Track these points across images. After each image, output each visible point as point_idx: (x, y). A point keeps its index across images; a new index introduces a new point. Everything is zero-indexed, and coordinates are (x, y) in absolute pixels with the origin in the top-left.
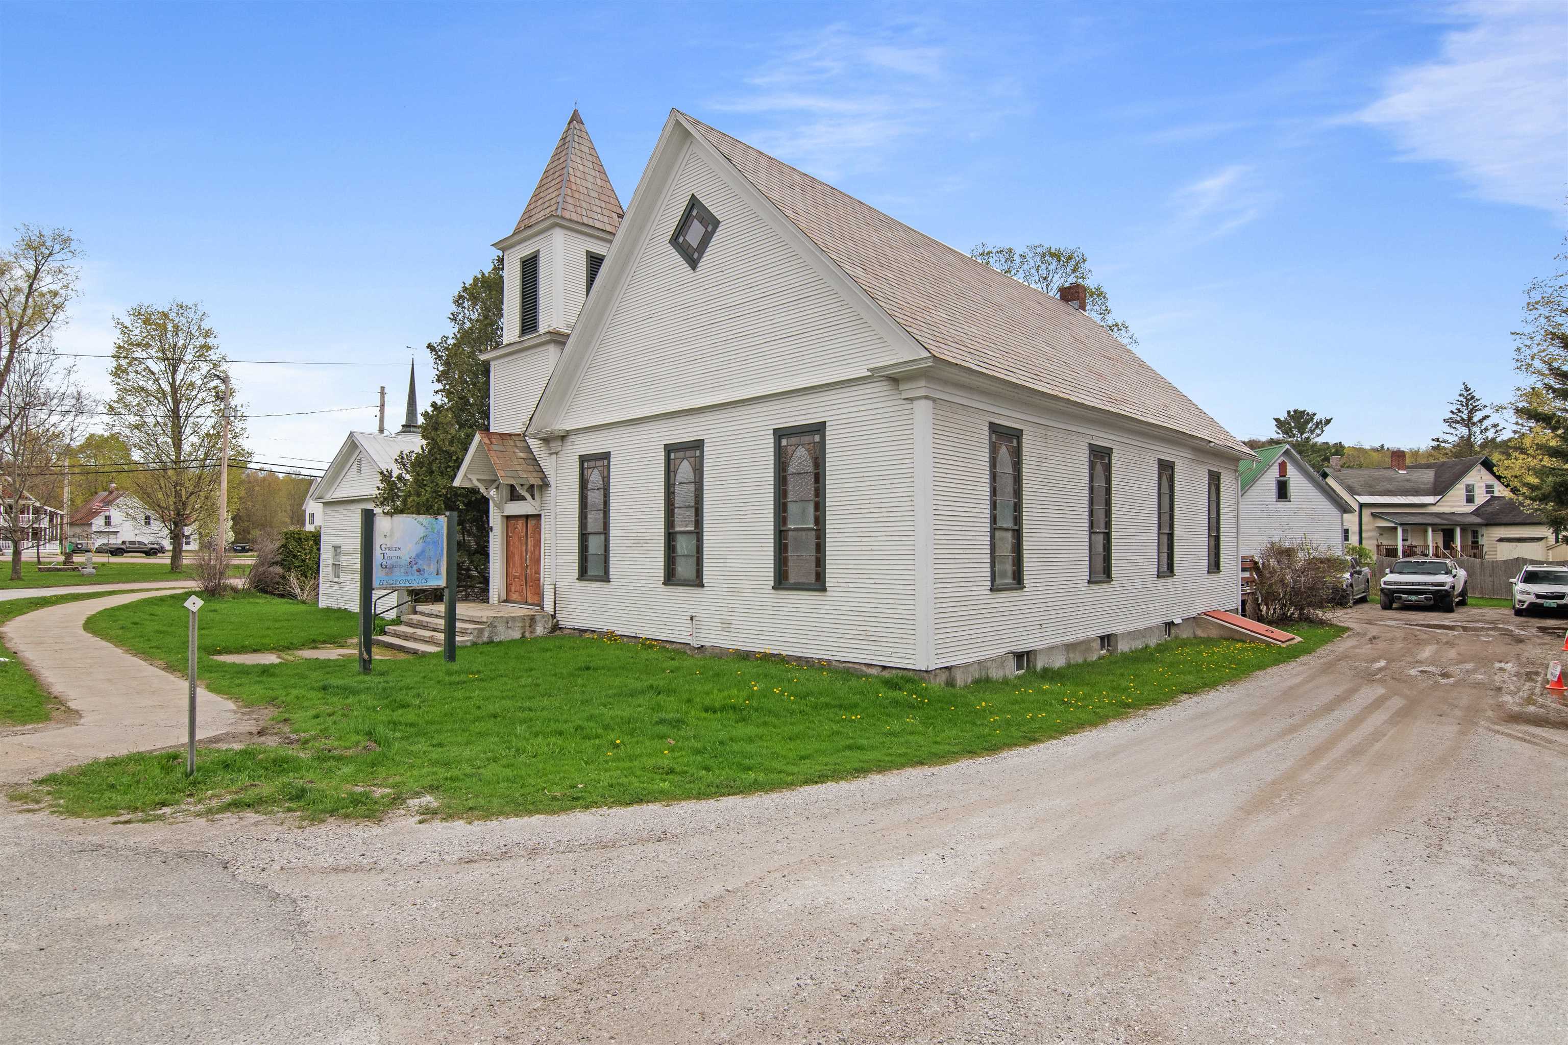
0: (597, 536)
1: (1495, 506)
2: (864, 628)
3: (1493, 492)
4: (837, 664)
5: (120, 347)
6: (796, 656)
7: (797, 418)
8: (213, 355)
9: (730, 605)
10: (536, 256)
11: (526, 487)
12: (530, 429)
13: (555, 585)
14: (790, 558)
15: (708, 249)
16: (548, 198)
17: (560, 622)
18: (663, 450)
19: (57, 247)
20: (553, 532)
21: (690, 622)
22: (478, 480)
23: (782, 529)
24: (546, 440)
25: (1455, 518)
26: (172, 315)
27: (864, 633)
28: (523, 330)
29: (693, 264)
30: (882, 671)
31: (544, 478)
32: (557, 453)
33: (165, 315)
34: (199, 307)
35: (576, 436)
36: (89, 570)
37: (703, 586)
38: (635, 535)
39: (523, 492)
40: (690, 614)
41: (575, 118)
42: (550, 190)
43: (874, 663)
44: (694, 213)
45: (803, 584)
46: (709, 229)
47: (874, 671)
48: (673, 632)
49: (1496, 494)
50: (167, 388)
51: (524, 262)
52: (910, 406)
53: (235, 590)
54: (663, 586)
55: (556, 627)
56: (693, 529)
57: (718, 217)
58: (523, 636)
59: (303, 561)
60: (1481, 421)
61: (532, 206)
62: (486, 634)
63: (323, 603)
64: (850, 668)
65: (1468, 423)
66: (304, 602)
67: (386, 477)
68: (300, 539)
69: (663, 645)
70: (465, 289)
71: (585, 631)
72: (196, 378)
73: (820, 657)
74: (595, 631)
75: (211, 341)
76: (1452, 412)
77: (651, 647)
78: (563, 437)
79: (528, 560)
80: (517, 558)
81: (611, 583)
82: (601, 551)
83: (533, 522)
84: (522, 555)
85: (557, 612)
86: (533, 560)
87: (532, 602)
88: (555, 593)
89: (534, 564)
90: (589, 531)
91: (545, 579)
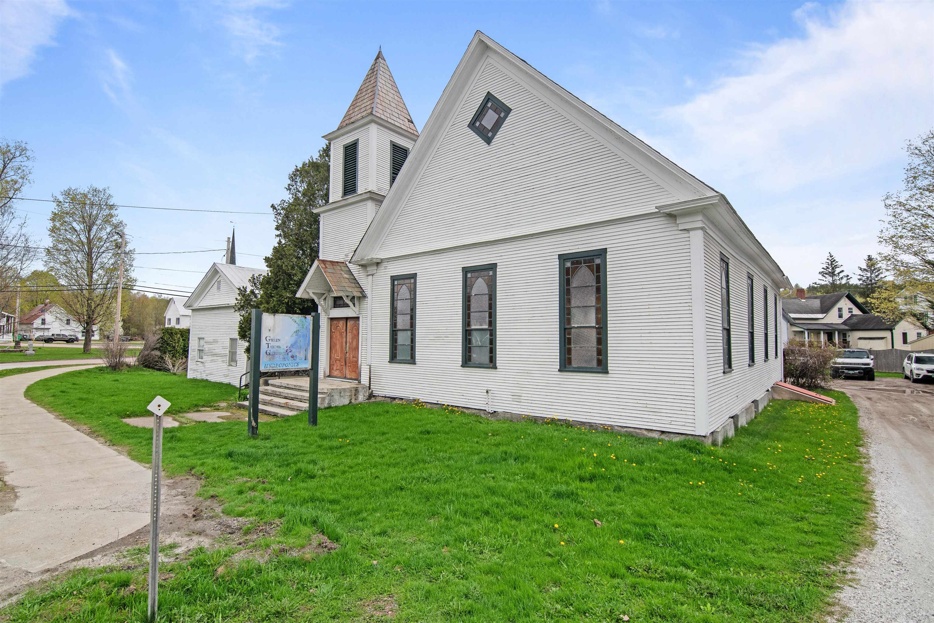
0: (405, 332)
1: (855, 320)
2: (645, 402)
3: (852, 312)
4: (619, 429)
5: (55, 214)
6: (581, 422)
7: (580, 247)
8: (114, 221)
9: (519, 383)
10: (356, 143)
11: (350, 298)
12: (354, 258)
13: (370, 366)
14: (573, 349)
15: (501, 129)
16: (363, 106)
17: (374, 392)
18: (461, 271)
19: (18, 154)
20: (369, 329)
21: (486, 394)
22: (313, 293)
23: (567, 327)
24: (364, 266)
25: (834, 326)
26: (90, 196)
27: (645, 406)
28: (345, 193)
29: (489, 141)
30: (660, 435)
31: (362, 292)
32: (372, 275)
33: (85, 196)
34: (107, 191)
35: (389, 263)
36: (31, 352)
37: (496, 368)
38: (438, 331)
39: (348, 301)
40: (486, 388)
41: (379, 56)
42: (365, 101)
43: (654, 429)
44: (489, 105)
45: (586, 368)
46: (502, 115)
47: (656, 435)
48: (470, 401)
49: (854, 313)
50: (85, 240)
51: (346, 148)
52: (687, 235)
53: (128, 366)
54: (461, 368)
55: (371, 396)
56: (487, 327)
57: (510, 107)
58: (350, 402)
59: (174, 347)
60: (839, 274)
61: (351, 112)
62: (327, 401)
63: (190, 375)
64: (632, 432)
65: (832, 274)
66: (175, 374)
67: (242, 291)
68: (172, 333)
69: (463, 411)
70: (297, 170)
71: (394, 399)
72: (103, 234)
73: (603, 423)
74: (402, 399)
75: (113, 212)
76: (823, 268)
77: (453, 412)
78: (378, 264)
79: (348, 348)
80: (338, 347)
81: (416, 365)
82: (408, 342)
83: (352, 322)
84: (342, 345)
85: (371, 384)
86: (351, 348)
87: (350, 377)
88: (370, 372)
89: (352, 351)
90: (398, 328)
91: (362, 362)
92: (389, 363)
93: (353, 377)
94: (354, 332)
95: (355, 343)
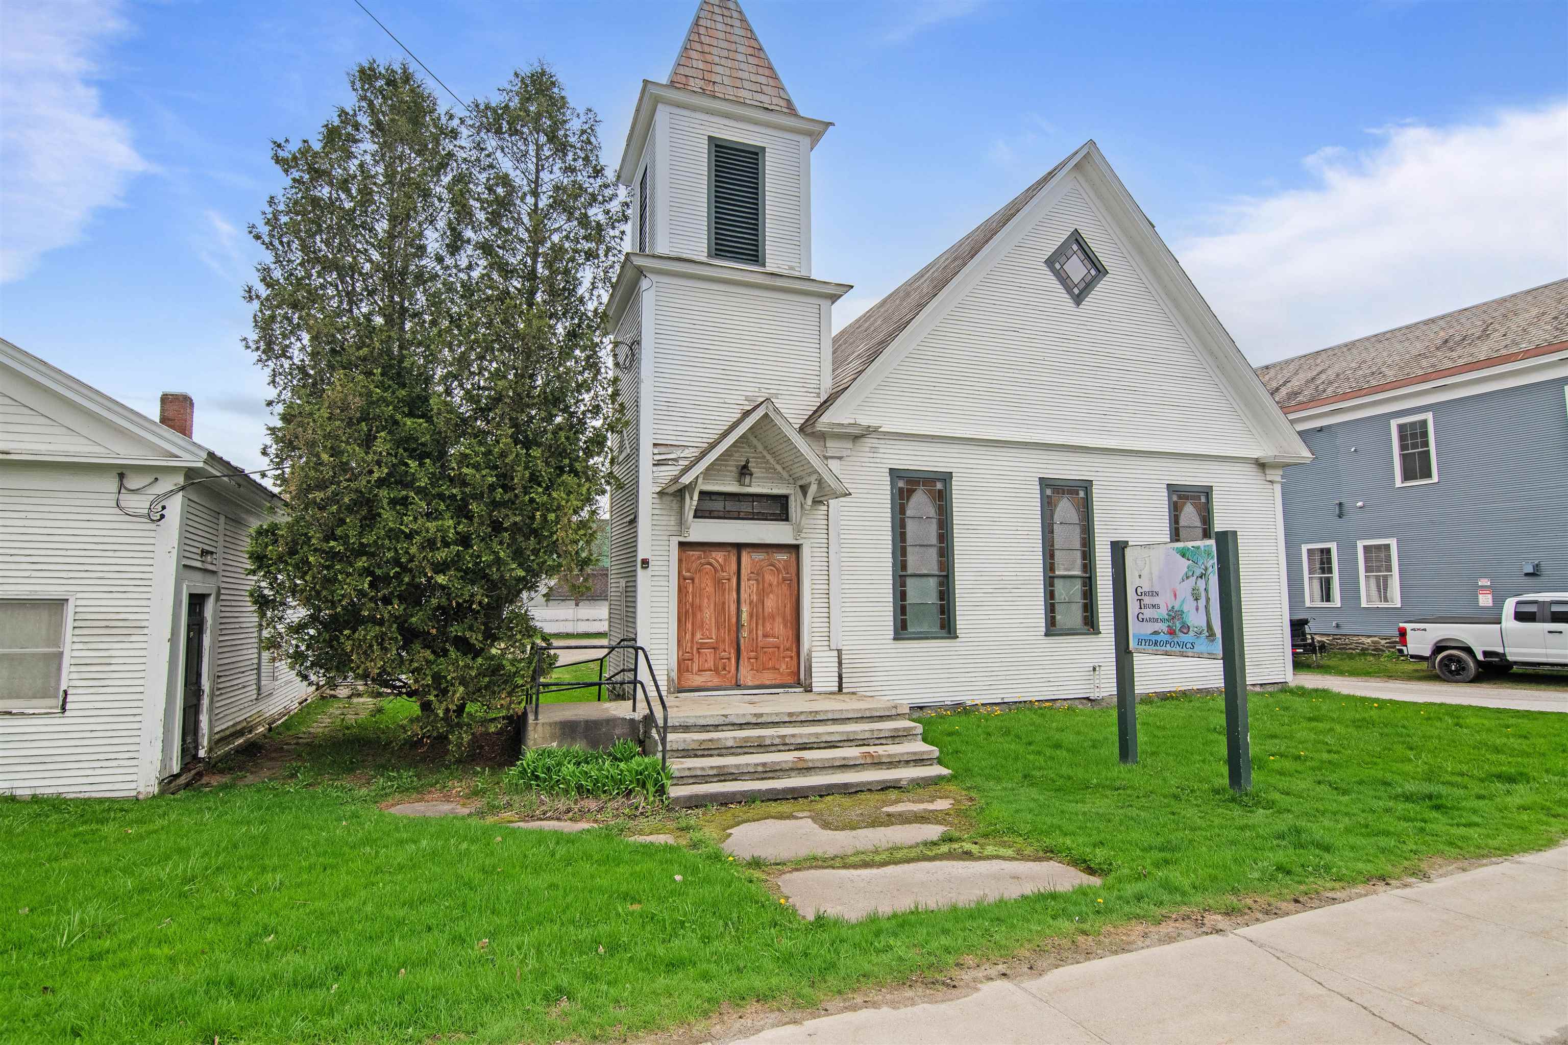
0: (925, 580)
7: (1186, 479)
10: (754, 154)
15: (1093, 292)
20: (834, 572)
21: (1090, 673)
28: (716, 249)
29: (1076, 298)
37: (1097, 632)
38: (999, 578)
40: (1092, 665)
44: (1075, 248)
46: (1093, 273)
47: (1258, 689)
51: (718, 145)
54: (1045, 637)
56: (1081, 572)
57: (1106, 267)
78: (856, 438)
79: (745, 616)
80: (708, 614)
81: (958, 640)
82: (932, 598)
83: (759, 556)
84: (723, 608)
85: (844, 690)
86: (758, 616)
87: (757, 683)
88: (840, 663)
89: (760, 622)
90: (909, 572)
91: (814, 643)
92: (892, 642)
93: (768, 683)
94: (769, 578)
95: (770, 603)
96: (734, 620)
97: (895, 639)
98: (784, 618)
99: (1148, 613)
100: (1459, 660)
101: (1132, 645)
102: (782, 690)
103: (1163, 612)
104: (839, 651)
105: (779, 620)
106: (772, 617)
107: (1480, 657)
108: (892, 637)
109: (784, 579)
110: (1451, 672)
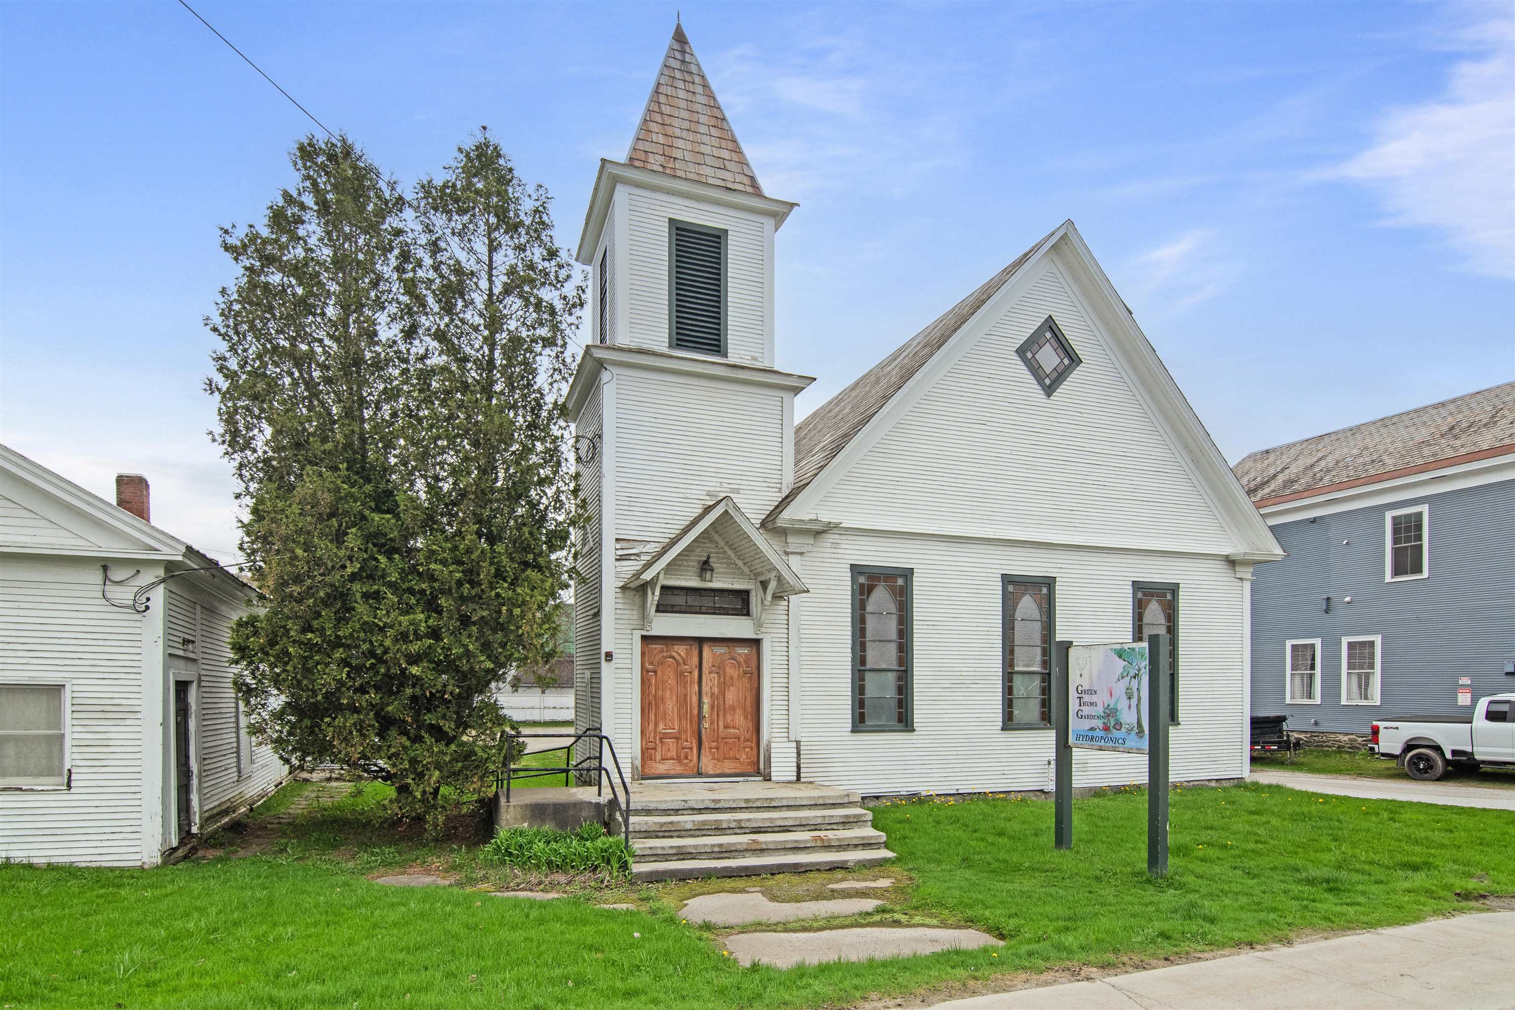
0: (884, 674)
7: (1153, 576)
18: (1000, 580)
20: (794, 666)
21: (1044, 766)
29: (1047, 389)
32: (802, 553)
40: (1047, 759)
43: (1213, 778)
46: (1066, 362)
48: (1016, 781)
52: (1240, 584)
54: (1001, 732)
56: (1039, 669)
74: (881, 797)
78: (817, 533)
79: (706, 708)
80: (671, 705)
81: (915, 733)
82: (891, 694)
83: (720, 650)
84: (685, 700)
85: (802, 780)
86: (719, 708)
87: (718, 772)
88: (799, 754)
89: (721, 714)
90: (868, 666)
91: (774, 735)
92: (850, 734)
93: (728, 771)
94: (730, 671)
95: (731, 696)
96: (696, 711)
97: (852, 731)
98: (744, 710)
99: (1086, 710)
100: (1427, 759)
101: (1071, 740)
102: (741, 779)
103: (1099, 710)
104: (798, 743)
105: (739, 712)
106: (733, 708)
107: (1449, 756)
108: (850, 729)
109: (745, 673)
110: (1419, 770)
